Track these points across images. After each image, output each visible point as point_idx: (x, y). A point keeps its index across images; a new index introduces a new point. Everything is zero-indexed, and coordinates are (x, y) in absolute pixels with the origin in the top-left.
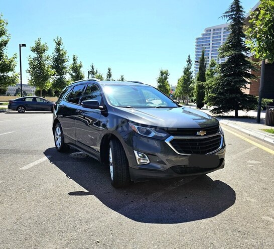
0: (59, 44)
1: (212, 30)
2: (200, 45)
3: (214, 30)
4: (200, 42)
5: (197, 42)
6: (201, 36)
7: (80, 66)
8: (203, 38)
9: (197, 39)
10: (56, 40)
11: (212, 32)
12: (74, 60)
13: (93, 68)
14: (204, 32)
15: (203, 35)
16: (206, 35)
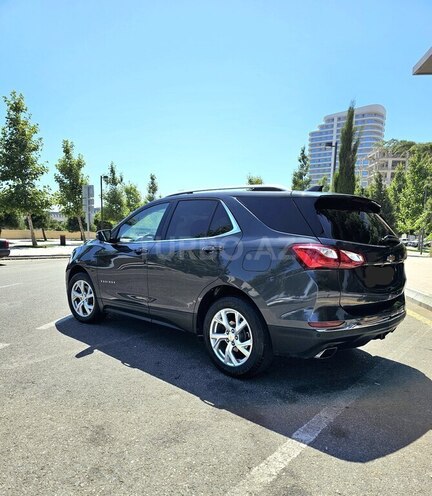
0: (17, 108)
1: (336, 120)
2: (315, 145)
3: (339, 119)
4: (316, 139)
5: (311, 140)
6: (318, 130)
7: (80, 165)
8: (321, 133)
9: (312, 134)
10: (9, 98)
11: (336, 122)
12: (67, 151)
13: (113, 171)
14: (323, 123)
15: (322, 127)
16: (327, 127)
